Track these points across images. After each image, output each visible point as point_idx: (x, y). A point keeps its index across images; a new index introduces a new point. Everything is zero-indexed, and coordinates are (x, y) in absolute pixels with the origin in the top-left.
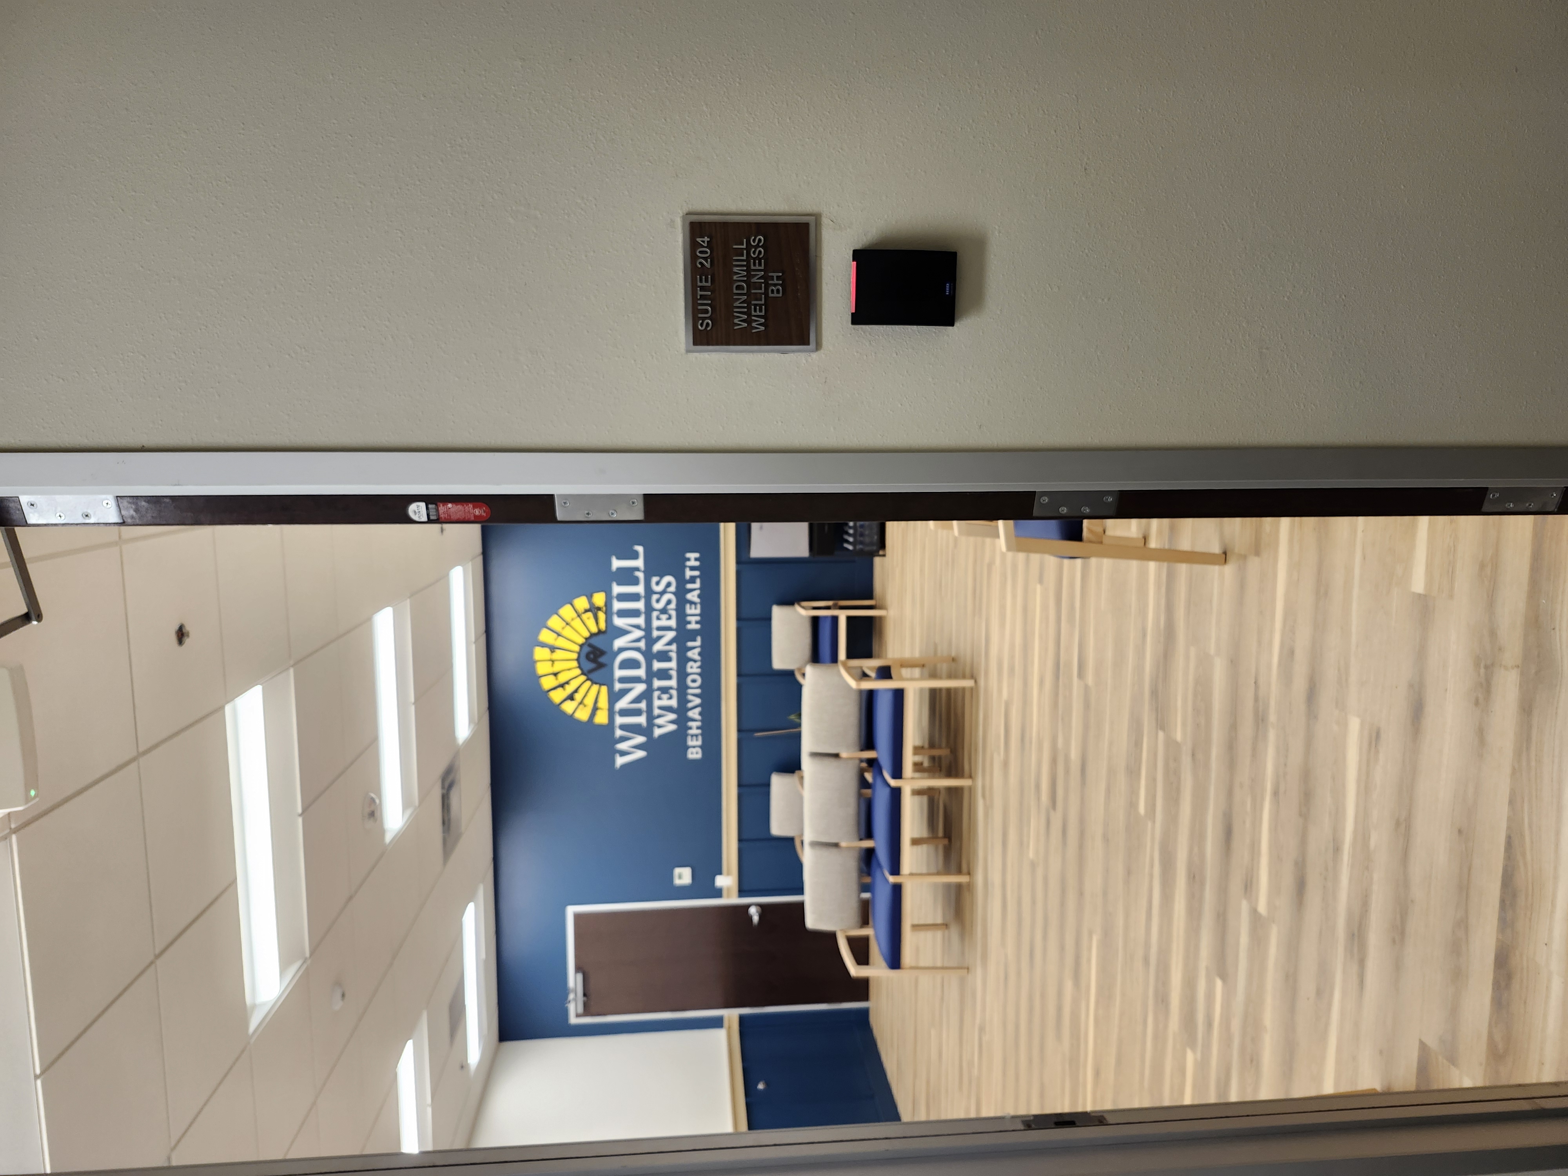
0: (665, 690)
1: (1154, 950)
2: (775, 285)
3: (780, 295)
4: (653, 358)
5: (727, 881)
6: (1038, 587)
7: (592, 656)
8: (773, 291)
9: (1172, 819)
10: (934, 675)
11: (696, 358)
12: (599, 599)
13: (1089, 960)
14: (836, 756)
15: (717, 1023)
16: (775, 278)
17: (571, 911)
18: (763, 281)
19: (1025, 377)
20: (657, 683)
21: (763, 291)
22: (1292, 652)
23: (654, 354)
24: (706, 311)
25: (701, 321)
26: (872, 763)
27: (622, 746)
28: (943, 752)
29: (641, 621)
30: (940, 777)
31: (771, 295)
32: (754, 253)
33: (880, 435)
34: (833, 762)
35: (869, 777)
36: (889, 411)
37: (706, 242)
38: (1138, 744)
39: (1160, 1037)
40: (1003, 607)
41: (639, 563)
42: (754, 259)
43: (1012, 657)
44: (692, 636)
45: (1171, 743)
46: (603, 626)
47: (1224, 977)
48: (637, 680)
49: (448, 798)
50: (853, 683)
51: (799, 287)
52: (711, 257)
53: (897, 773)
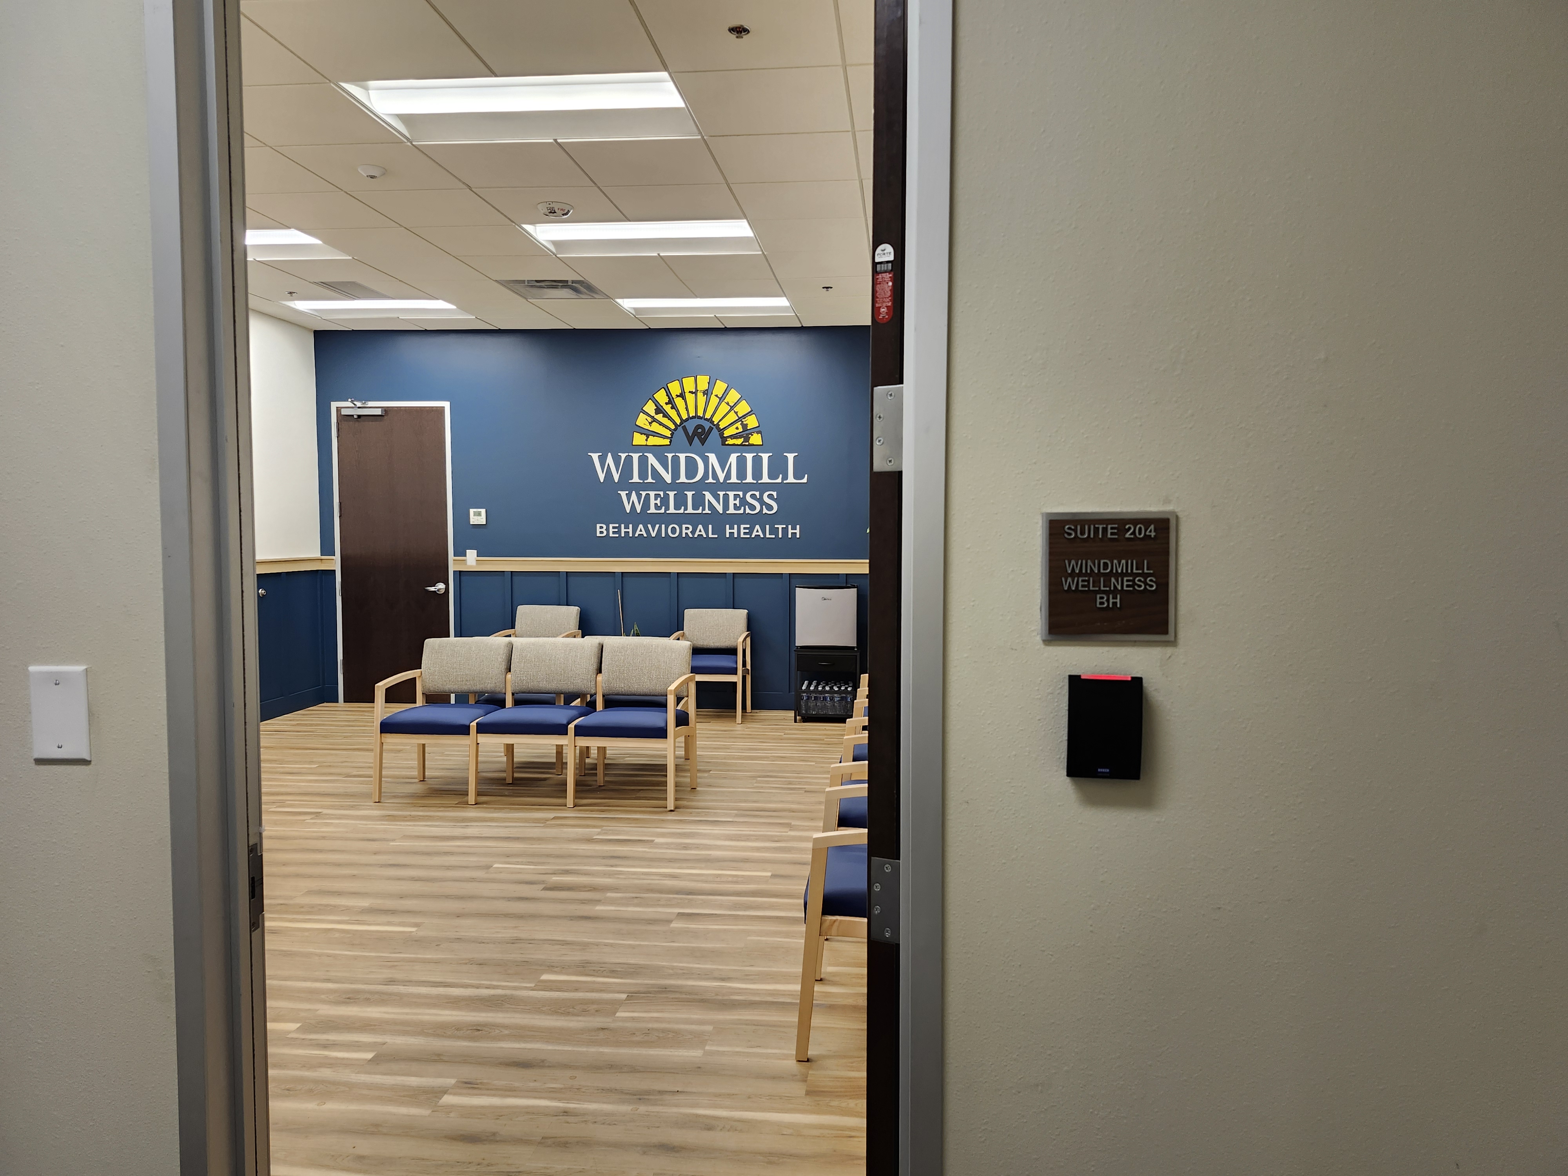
0: (665, 501)
1: (402, 989)
2: (1108, 600)
3: (1098, 605)
4: (1037, 480)
5: (472, 560)
6: (769, 874)
7: (700, 430)
8: (1102, 598)
9: (537, 1007)
10: (678, 768)
11: (1037, 523)
12: (756, 439)
13: (389, 924)
14: (599, 670)
15: (327, 548)
16: (1115, 600)
17: (446, 405)
18: (1112, 588)
19: (1016, 847)
20: (672, 494)
21: (1102, 588)
22: (710, 1128)
23: (1041, 482)
24: (1082, 533)
25: (1073, 527)
26: (592, 705)
27: (610, 460)
28: (600, 779)
29: (734, 479)
30: (575, 774)
31: (1098, 596)
32: (1139, 581)
33: (959, 703)
34: (594, 666)
35: (577, 702)
36: (983, 711)
37: (1150, 534)
38: (613, 973)
39: (312, 995)
40: (748, 838)
41: (791, 479)
42: (1133, 581)
43: (697, 847)
44: (719, 530)
45: (616, 1005)
46: (730, 442)
47: (374, 1061)
48: (676, 474)
49: (563, 287)
50: (672, 687)
51: (1105, 624)
52: (1136, 538)
53: (581, 731)
